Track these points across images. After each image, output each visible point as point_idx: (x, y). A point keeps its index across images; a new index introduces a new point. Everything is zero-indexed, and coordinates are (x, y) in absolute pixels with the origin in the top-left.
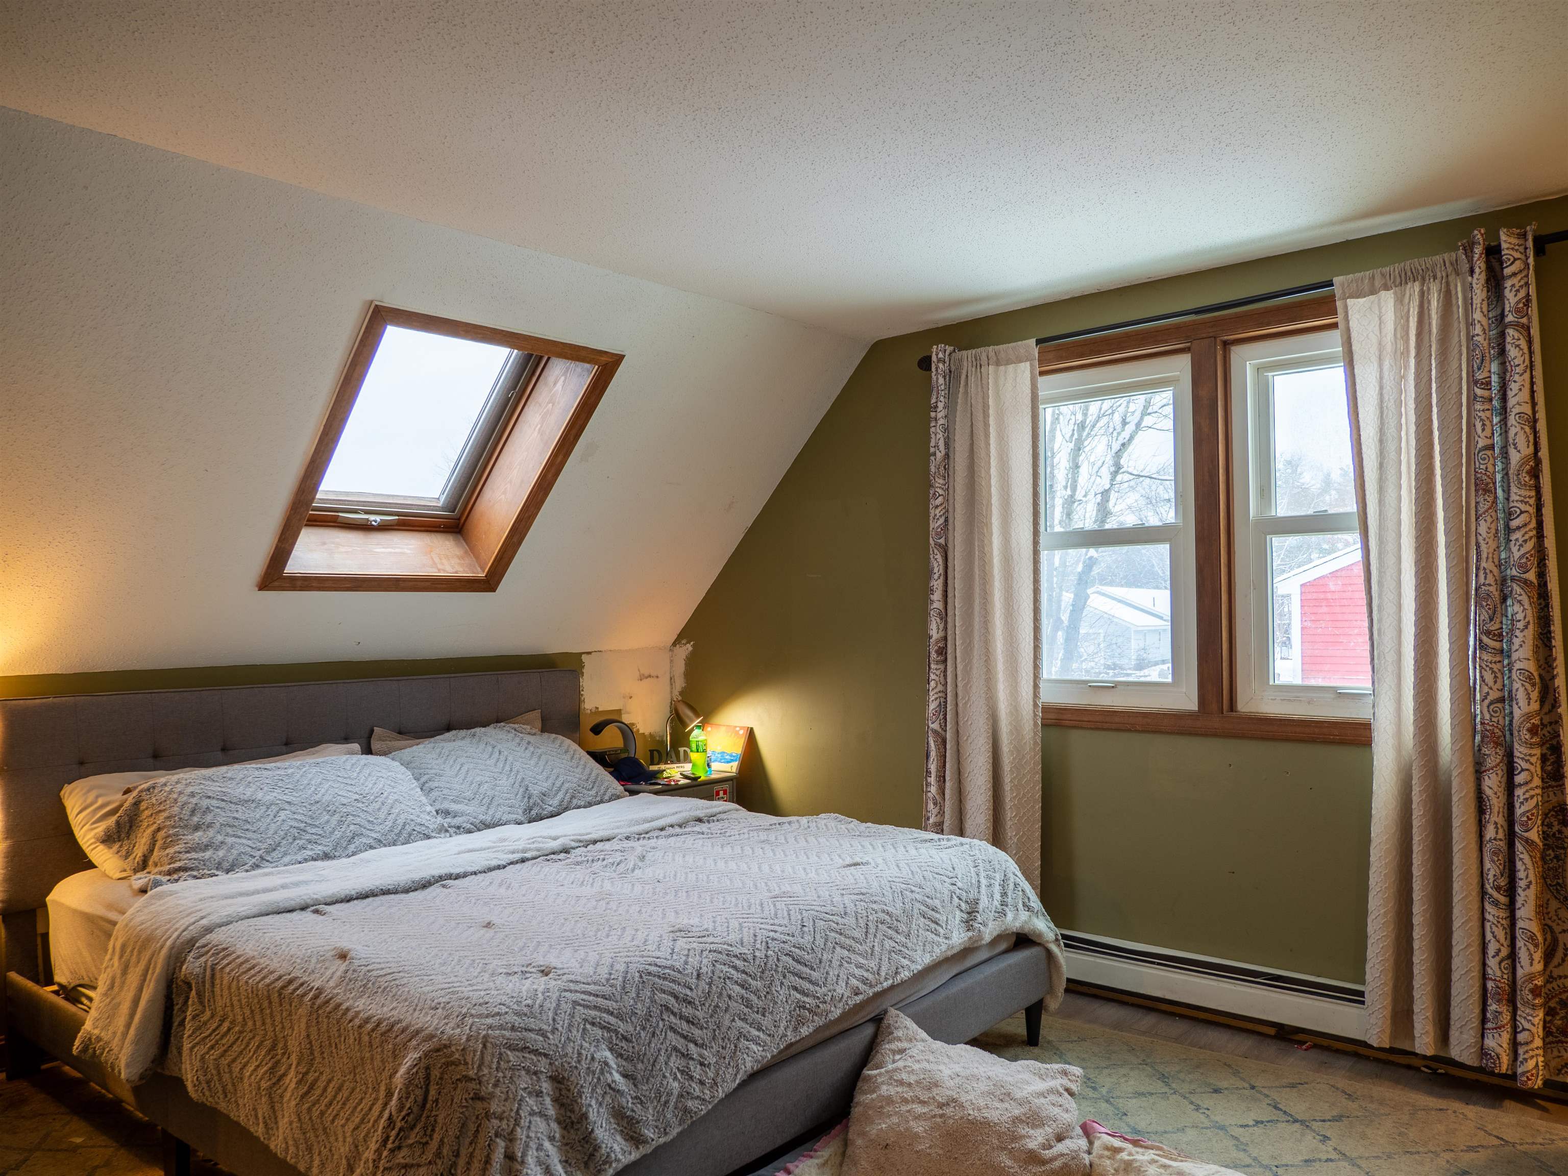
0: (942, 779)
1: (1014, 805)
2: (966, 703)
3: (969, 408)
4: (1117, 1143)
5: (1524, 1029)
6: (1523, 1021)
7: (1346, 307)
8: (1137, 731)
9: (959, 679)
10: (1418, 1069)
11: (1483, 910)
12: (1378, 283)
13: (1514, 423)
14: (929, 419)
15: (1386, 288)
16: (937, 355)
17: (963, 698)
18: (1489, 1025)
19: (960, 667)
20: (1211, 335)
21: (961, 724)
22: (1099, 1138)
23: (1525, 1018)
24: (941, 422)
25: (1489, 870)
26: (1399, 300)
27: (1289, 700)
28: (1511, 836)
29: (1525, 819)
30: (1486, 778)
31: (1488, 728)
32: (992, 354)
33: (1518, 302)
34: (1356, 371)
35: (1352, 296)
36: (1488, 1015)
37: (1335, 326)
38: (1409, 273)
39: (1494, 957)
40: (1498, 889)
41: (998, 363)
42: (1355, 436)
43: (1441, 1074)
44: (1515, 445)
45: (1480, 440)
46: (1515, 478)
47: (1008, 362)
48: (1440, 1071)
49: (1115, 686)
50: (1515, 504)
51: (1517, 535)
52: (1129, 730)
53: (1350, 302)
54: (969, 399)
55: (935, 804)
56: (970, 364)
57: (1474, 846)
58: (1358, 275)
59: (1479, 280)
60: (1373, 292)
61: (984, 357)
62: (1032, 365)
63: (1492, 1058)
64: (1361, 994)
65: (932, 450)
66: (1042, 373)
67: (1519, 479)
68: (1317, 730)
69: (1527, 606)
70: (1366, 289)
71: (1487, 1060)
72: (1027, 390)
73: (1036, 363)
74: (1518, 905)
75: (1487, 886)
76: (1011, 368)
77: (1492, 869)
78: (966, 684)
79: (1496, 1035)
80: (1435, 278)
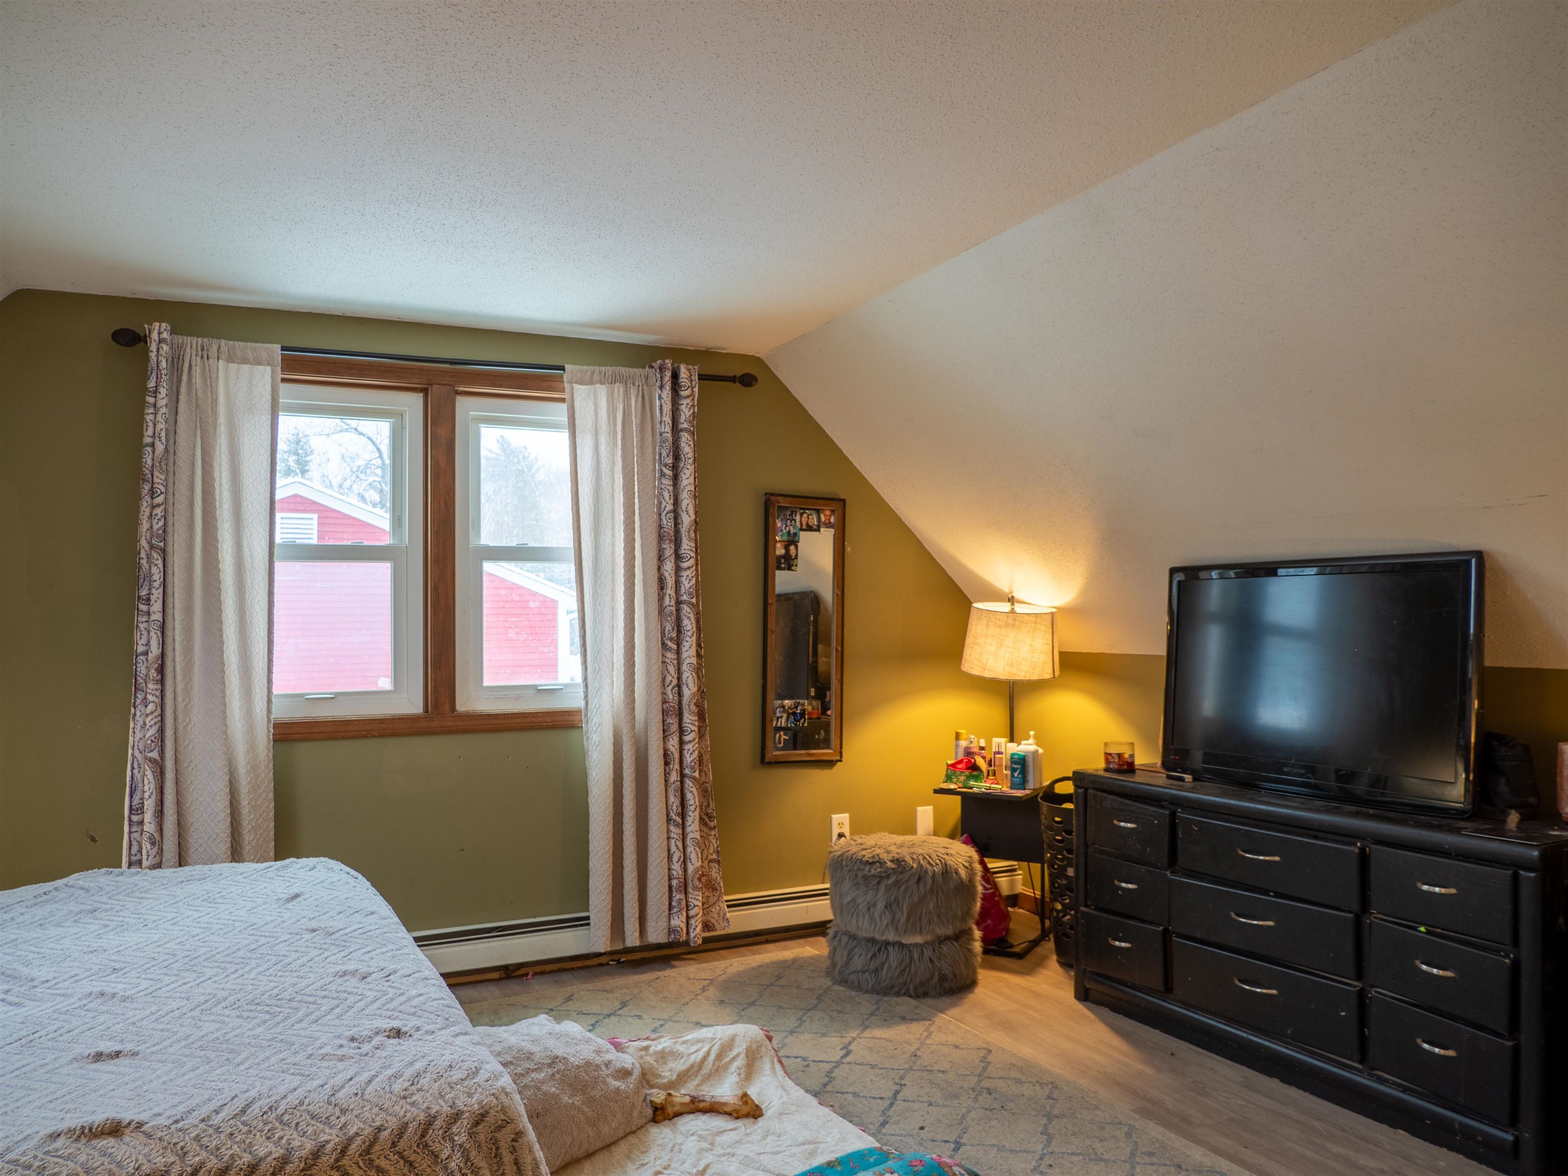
0: (160, 813)
1: (253, 827)
2: (187, 725)
3: (194, 401)
4: (645, 1044)
5: (695, 906)
6: (693, 901)
7: (572, 389)
8: (373, 737)
9: (180, 699)
10: (608, 964)
11: (668, 831)
12: (596, 377)
13: (687, 496)
14: (143, 404)
15: (602, 383)
16: (159, 333)
17: (184, 721)
18: (675, 910)
19: (180, 686)
20: (451, 383)
21: (181, 749)
22: (628, 1047)
23: (695, 898)
24: (163, 410)
25: (673, 803)
26: (610, 396)
27: (500, 698)
28: (683, 776)
29: (693, 764)
30: (671, 739)
31: (672, 705)
32: (224, 348)
33: (690, 416)
34: (577, 439)
35: (576, 383)
36: (674, 904)
37: (563, 400)
38: (618, 377)
39: (677, 862)
40: (678, 814)
41: (230, 360)
42: (574, 490)
43: (623, 962)
44: (687, 511)
45: (667, 505)
46: (687, 534)
47: (244, 361)
48: (622, 960)
49: (336, 696)
50: (687, 552)
51: (685, 574)
52: (365, 737)
53: (576, 386)
54: (194, 391)
55: (153, 844)
56: (194, 353)
57: (663, 787)
58: (585, 367)
59: (667, 393)
60: (591, 383)
61: (215, 348)
62: (273, 372)
63: (678, 932)
64: (588, 918)
65: (148, 440)
66: (283, 380)
67: (689, 535)
68: (534, 720)
69: (693, 621)
70: (587, 378)
71: (675, 935)
72: (267, 396)
73: (279, 370)
74: (688, 824)
75: (672, 814)
76: (246, 368)
77: (674, 801)
78: (187, 705)
79: (680, 916)
80: (634, 384)
